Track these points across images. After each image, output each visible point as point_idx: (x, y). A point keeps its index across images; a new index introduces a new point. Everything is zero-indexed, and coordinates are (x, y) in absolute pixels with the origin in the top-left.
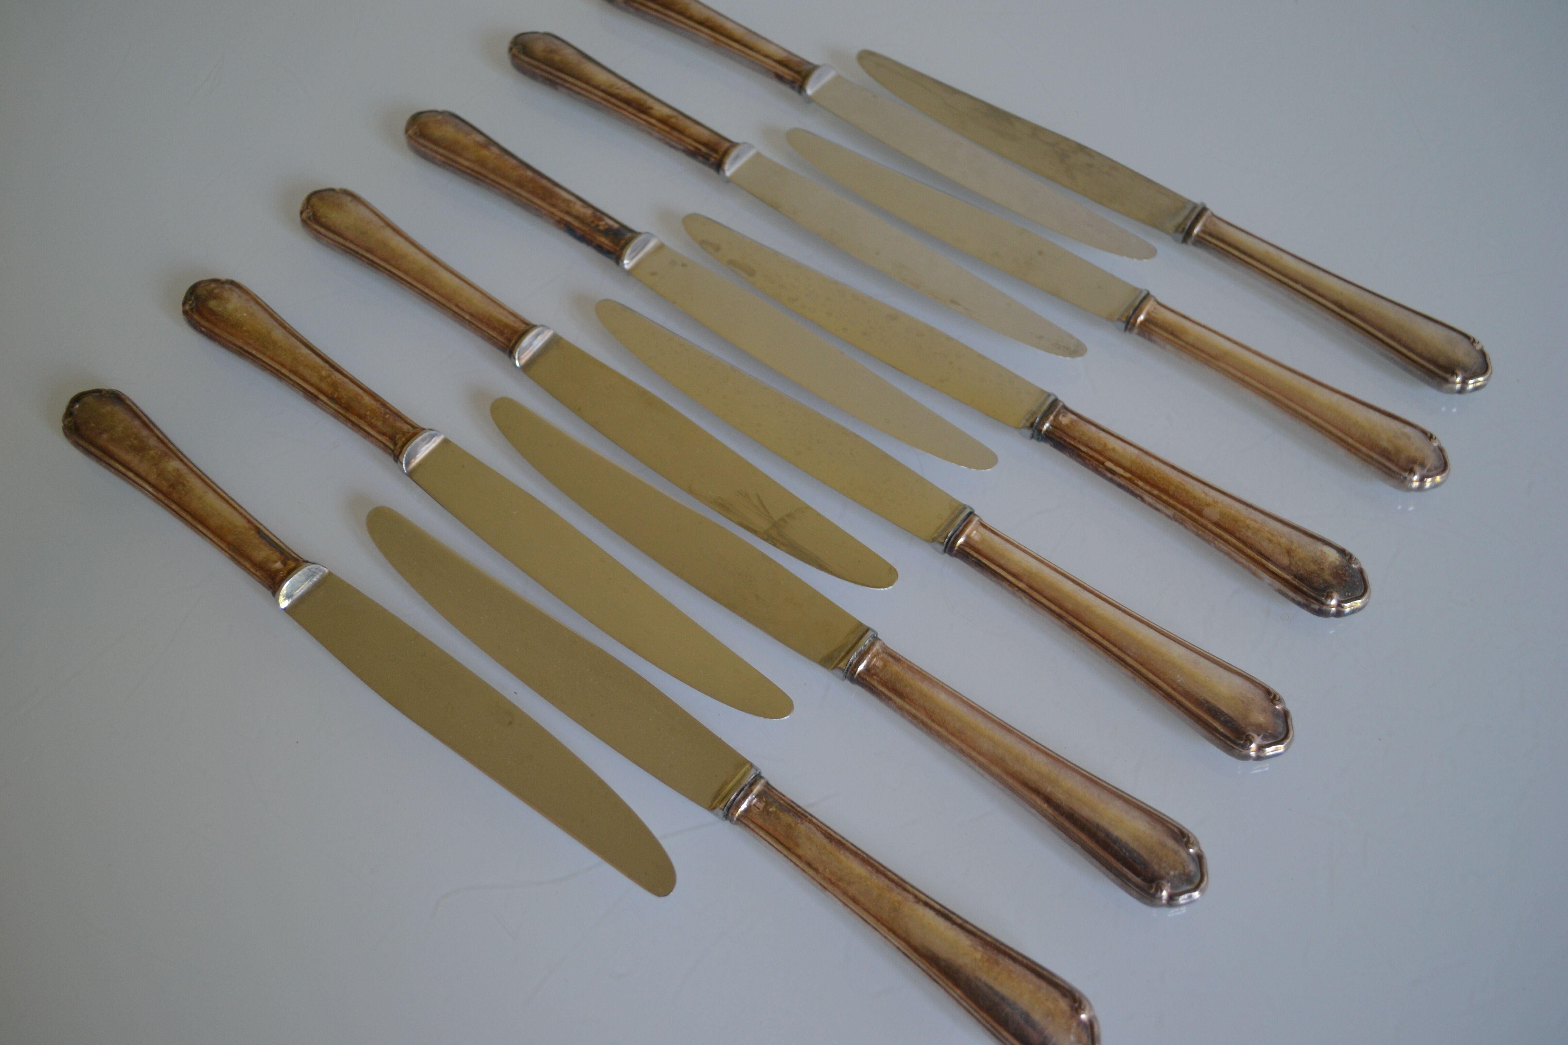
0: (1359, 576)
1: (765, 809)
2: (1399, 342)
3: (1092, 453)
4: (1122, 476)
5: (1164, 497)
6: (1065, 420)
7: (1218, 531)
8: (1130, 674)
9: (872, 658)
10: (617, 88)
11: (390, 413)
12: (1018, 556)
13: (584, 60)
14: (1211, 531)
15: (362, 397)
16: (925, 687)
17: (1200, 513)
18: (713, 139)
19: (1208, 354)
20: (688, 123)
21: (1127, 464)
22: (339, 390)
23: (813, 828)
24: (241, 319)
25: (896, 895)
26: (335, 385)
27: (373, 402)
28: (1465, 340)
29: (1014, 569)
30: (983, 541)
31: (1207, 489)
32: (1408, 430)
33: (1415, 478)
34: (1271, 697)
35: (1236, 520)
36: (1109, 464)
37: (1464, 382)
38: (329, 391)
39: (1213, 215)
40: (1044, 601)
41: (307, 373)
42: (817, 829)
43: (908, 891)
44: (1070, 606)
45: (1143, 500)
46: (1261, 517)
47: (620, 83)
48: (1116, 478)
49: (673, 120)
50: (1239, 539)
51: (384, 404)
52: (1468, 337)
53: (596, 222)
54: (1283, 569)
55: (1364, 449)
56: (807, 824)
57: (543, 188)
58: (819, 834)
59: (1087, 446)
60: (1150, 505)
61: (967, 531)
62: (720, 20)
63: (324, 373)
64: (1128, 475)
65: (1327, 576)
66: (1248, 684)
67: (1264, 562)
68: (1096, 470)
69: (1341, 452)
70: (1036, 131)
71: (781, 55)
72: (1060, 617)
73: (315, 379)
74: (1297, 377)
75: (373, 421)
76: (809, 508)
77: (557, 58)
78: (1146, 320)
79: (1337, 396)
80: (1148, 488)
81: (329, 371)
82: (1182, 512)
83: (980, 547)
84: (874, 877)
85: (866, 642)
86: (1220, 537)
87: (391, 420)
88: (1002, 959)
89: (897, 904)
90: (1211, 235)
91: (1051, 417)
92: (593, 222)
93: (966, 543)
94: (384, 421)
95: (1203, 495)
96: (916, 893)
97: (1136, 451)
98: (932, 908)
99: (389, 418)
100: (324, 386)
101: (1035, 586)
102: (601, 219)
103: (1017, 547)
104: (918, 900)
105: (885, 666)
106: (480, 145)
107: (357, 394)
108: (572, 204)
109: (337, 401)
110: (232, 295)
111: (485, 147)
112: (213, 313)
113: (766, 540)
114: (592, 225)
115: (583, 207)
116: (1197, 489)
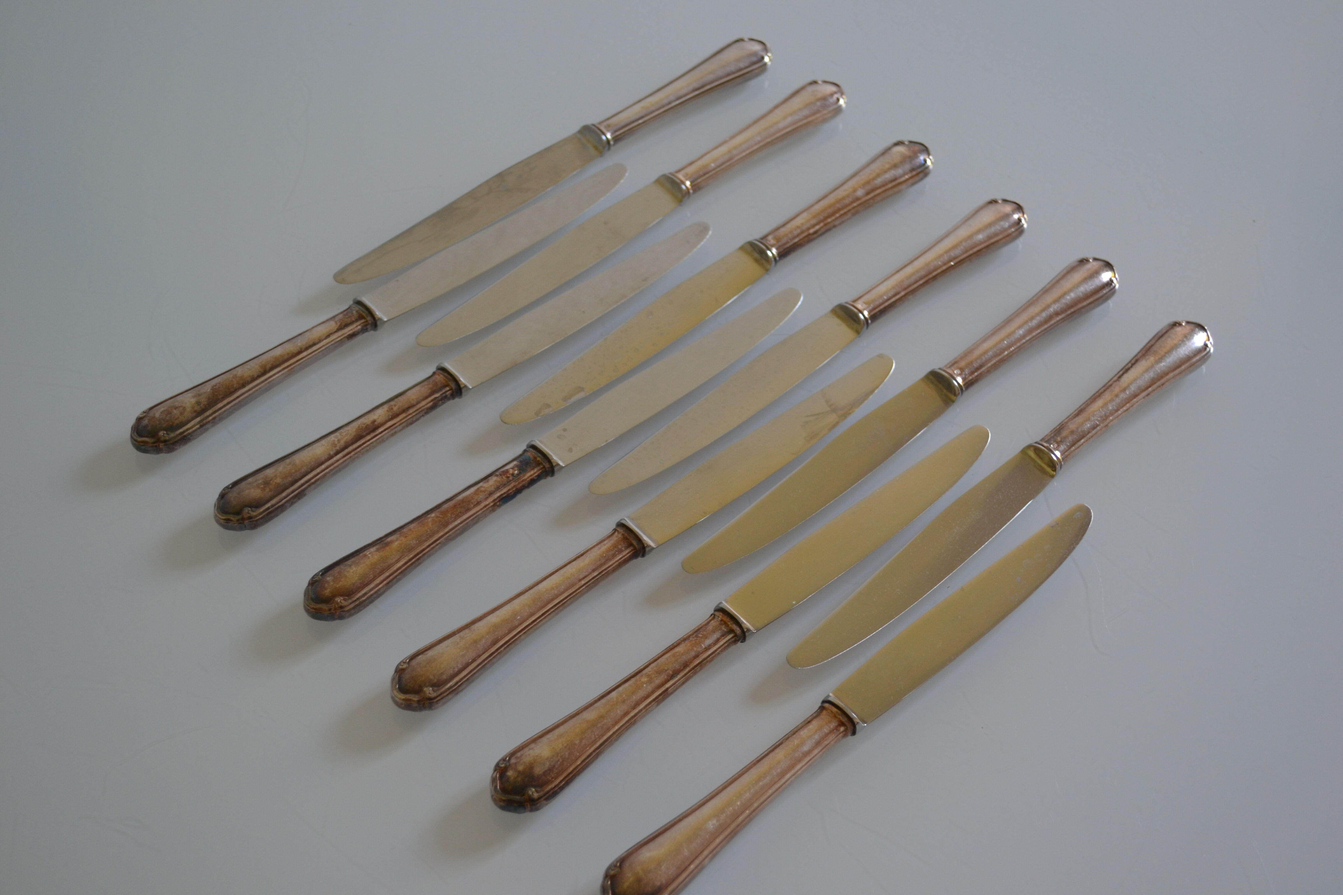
0: (914, 143)
1: (1058, 442)
3: (800, 238)
4: (822, 228)
5: (841, 214)
6: (773, 241)
7: (872, 195)
9: (954, 374)
10: (339, 441)
12: (883, 288)
14: (869, 201)
16: (977, 353)
17: (858, 199)
18: (428, 385)
21: (814, 221)
22: (666, 668)
24: (565, 745)
26: (659, 672)
27: (682, 646)
28: (739, 43)
29: (892, 293)
30: (868, 303)
34: (993, 202)
35: (867, 183)
36: (812, 231)
38: (665, 677)
40: (915, 286)
41: (641, 693)
42: (1071, 421)
43: (1112, 384)
44: (923, 274)
45: (835, 227)
47: (333, 438)
48: (820, 232)
50: (880, 187)
51: (684, 640)
52: (736, 41)
53: (508, 476)
54: (905, 174)
56: (1066, 426)
58: (1075, 420)
59: (796, 238)
60: (839, 225)
63: (645, 679)
64: (822, 224)
65: (915, 156)
67: (898, 181)
68: (809, 242)
70: (472, 195)
71: (332, 326)
72: (926, 284)
73: (650, 688)
75: (704, 646)
76: (823, 391)
77: (278, 481)
80: (833, 218)
81: (642, 676)
82: (854, 208)
83: (872, 306)
84: (1104, 397)
85: (942, 373)
86: (875, 196)
87: (705, 633)
89: (1121, 388)
92: (507, 478)
95: (847, 192)
96: (1112, 381)
97: (806, 213)
99: (702, 634)
100: (658, 681)
101: (905, 287)
102: (506, 472)
105: (960, 369)
106: (384, 547)
107: (674, 656)
108: (482, 489)
109: (676, 673)
110: (529, 755)
111: (387, 544)
112: (550, 770)
113: (846, 417)
114: (511, 478)
115: (488, 482)
116: (840, 193)
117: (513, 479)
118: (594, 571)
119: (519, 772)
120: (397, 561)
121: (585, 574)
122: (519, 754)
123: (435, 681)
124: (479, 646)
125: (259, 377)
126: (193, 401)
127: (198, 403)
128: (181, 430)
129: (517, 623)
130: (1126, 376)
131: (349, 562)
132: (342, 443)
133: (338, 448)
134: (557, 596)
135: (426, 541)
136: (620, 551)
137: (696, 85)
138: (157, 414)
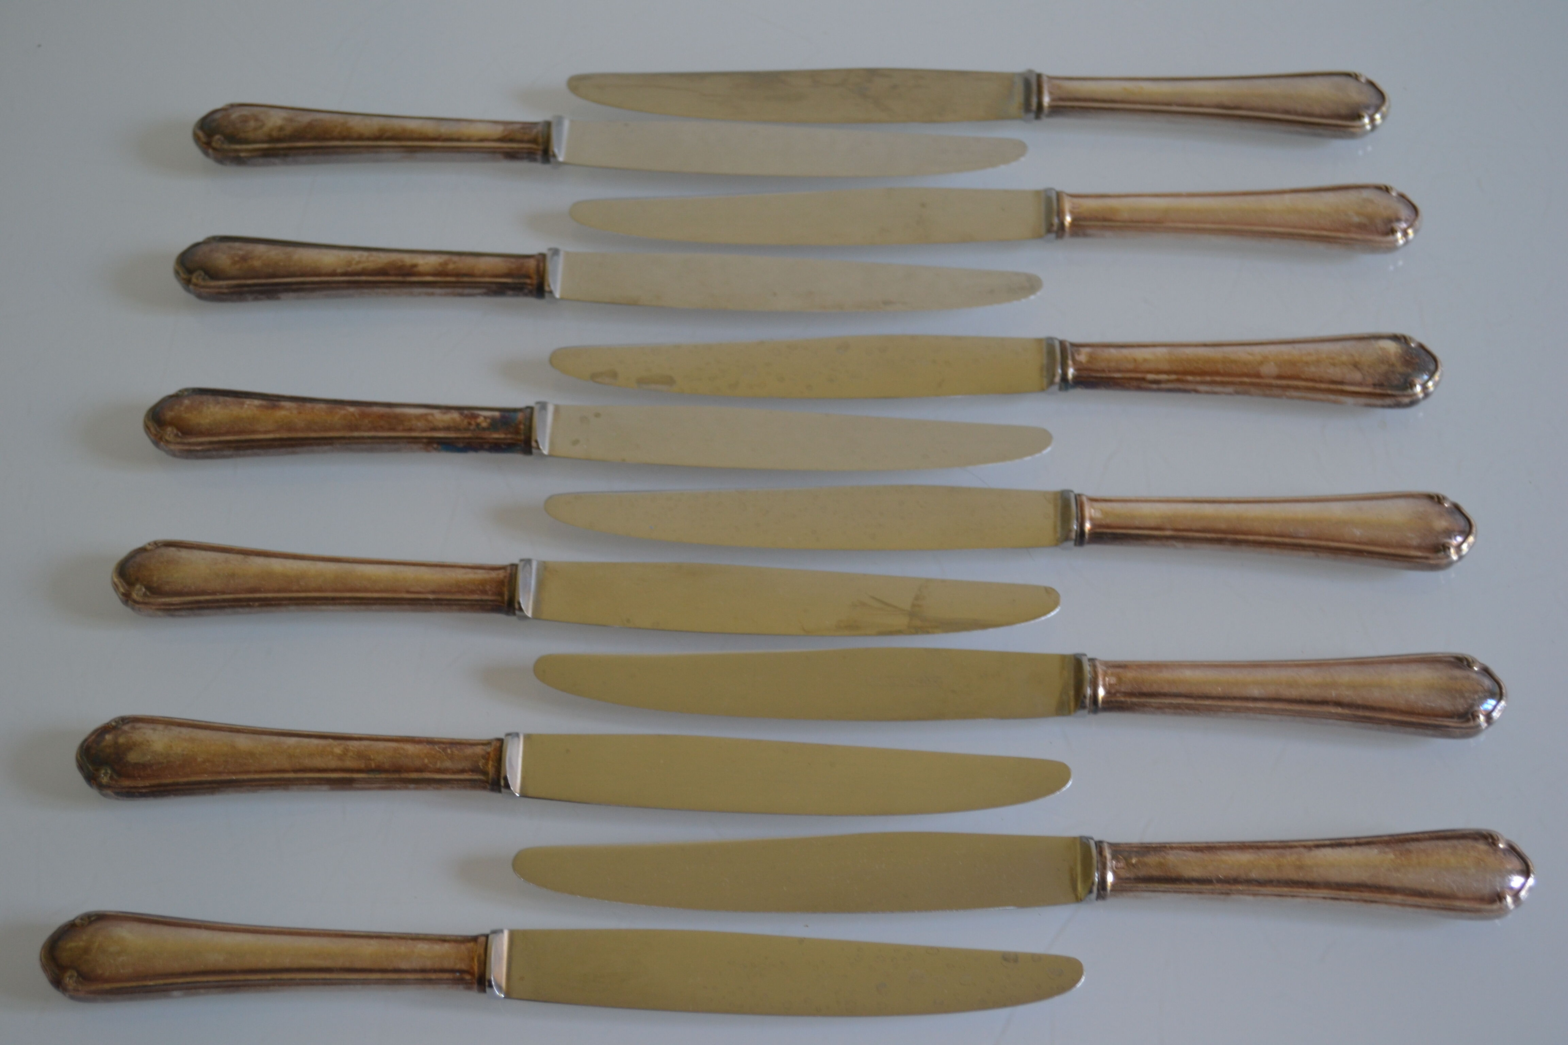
0: (1422, 351)
1: (1129, 865)
2: (1296, 113)
3: (1128, 375)
4: (1169, 381)
5: (1218, 379)
6: (1082, 357)
7: (1284, 383)
8: (1312, 554)
9: (1104, 680)
10: (359, 262)
11: (448, 746)
12: (1146, 509)
13: (290, 249)
14: (1278, 386)
15: (404, 749)
16: (1166, 675)
17: (1258, 375)
18: (512, 264)
19: (1151, 222)
20: (470, 261)
21: (1166, 367)
22: (372, 757)
23: (1179, 851)
24: (185, 753)
25: (1290, 857)
26: (360, 755)
27: (419, 747)
28: (1349, 79)
29: (1153, 523)
30: (1106, 514)
31: (1248, 349)
32: (1365, 194)
33: (1399, 235)
34: (1437, 499)
35: (1293, 363)
36: (1150, 377)
37: (1372, 120)
38: (362, 765)
39: (1051, 78)
41: (319, 762)
42: (1184, 850)
43: (1296, 847)
44: (1223, 526)
45: (1196, 391)
46: (1311, 347)
47: (356, 255)
48: (1163, 386)
49: (451, 266)
50: (1306, 380)
51: (430, 742)
52: (1348, 75)
53: (473, 422)
54: (1360, 384)
55: (1342, 235)
56: (1171, 852)
57: (382, 416)
58: (1188, 853)
59: (1119, 371)
60: (1207, 393)
61: (1087, 514)
62: (397, 124)
63: (338, 751)
64: (1173, 377)
65: (1400, 369)
66: (1411, 501)
67: (1340, 387)
68: (1139, 388)
69: (1321, 247)
70: (816, 77)
71: (499, 131)
72: (1220, 541)
73: (334, 764)
74: (1241, 198)
75: (439, 765)
76: (928, 580)
77: (257, 263)
78: (1074, 220)
79: (1287, 197)
80: (1198, 379)
81: (341, 745)
82: (1242, 383)
83: (1108, 521)
84: (1261, 854)
85: (1087, 668)
86: (1288, 387)
87: (456, 752)
88: (1414, 846)
89: (1298, 863)
90: (1061, 99)
91: (1070, 362)
92: (470, 424)
93: (1094, 526)
94: (451, 758)
95: (1250, 357)
96: (1303, 843)
97: (1164, 350)
98: (1324, 846)
99: (452, 752)
100: (349, 764)
101: (1181, 527)
102: (475, 417)
103: (1137, 501)
104: (1308, 848)
105: (1120, 679)
106: (267, 408)
107: (395, 750)
108: (430, 418)
109: (379, 770)
110: (144, 734)
111: (274, 407)
112: (144, 766)
113: (916, 633)
114: (472, 427)
115: (445, 413)
116: (1241, 354)
117: (474, 430)
118: (433, 592)
119: (116, 743)
120: (266, 432)
121: (419, 589)
122: (138, 725)
123: (155, 585)
124: (232, 582)
125: (369, 139)
126: (279, 122)
127: (281, 128)
128: (238, 147)
129: (295, 588)
130: (1329, 851)
131: (221, 399)
132: (359, 267)
133: (350, 269)
134: (366, 590)
135: (315, 431)
136: (484, 592)
137: (1226, 101)
138: (235, 115)
